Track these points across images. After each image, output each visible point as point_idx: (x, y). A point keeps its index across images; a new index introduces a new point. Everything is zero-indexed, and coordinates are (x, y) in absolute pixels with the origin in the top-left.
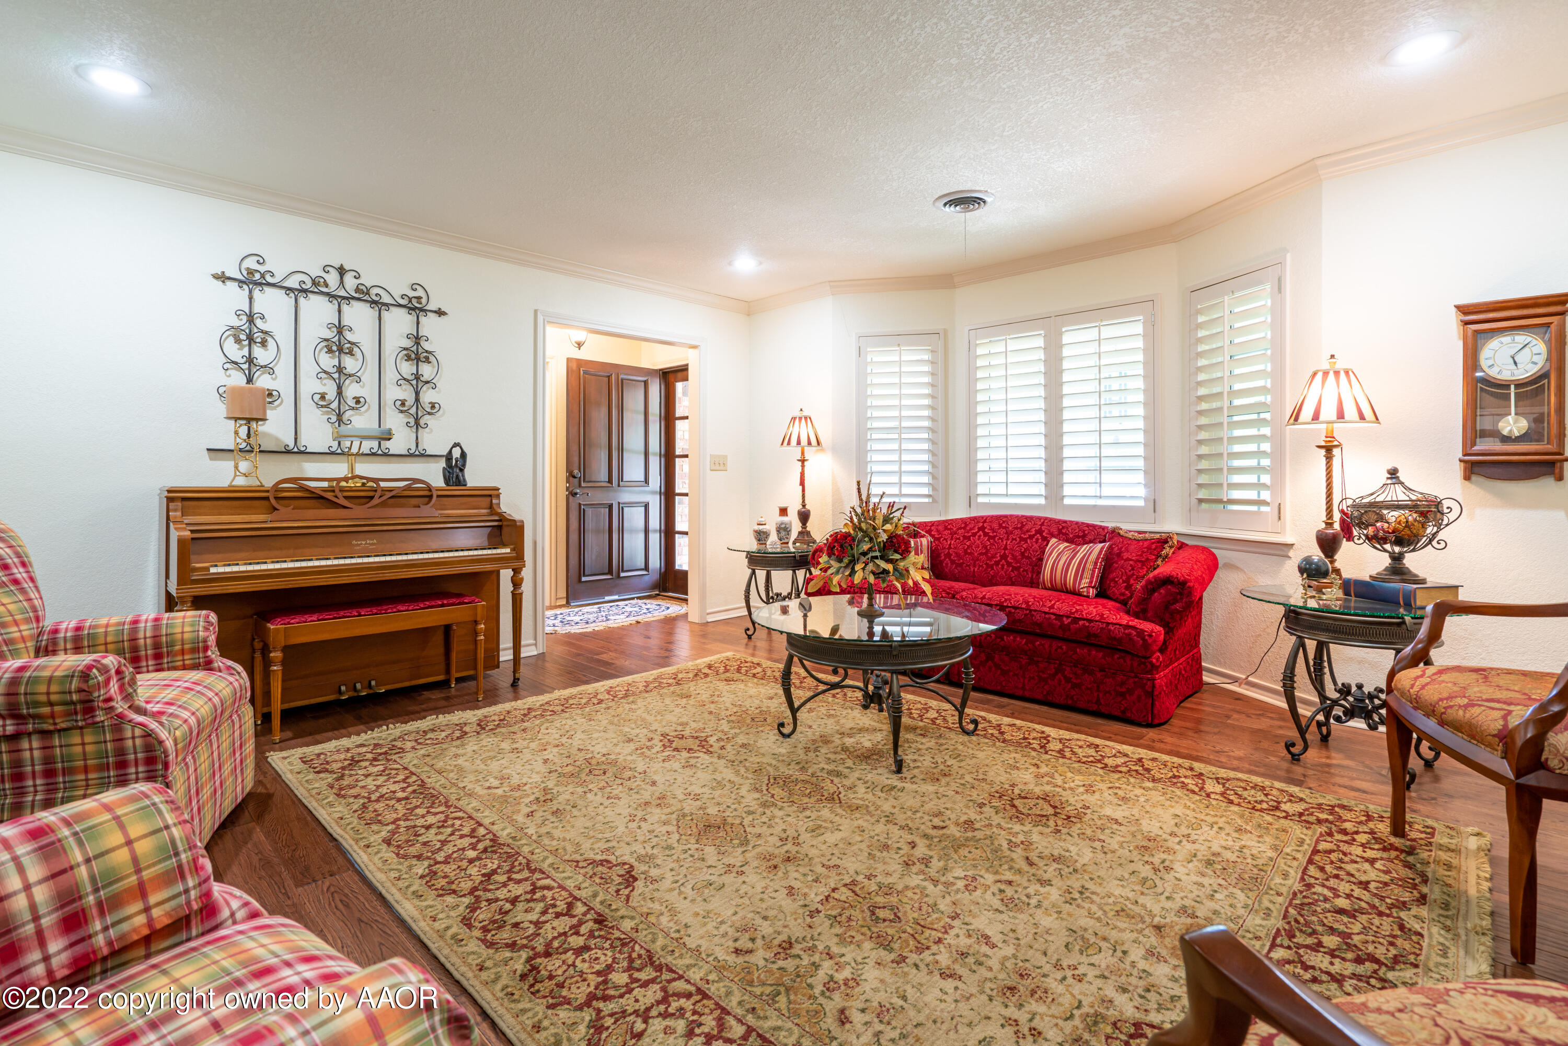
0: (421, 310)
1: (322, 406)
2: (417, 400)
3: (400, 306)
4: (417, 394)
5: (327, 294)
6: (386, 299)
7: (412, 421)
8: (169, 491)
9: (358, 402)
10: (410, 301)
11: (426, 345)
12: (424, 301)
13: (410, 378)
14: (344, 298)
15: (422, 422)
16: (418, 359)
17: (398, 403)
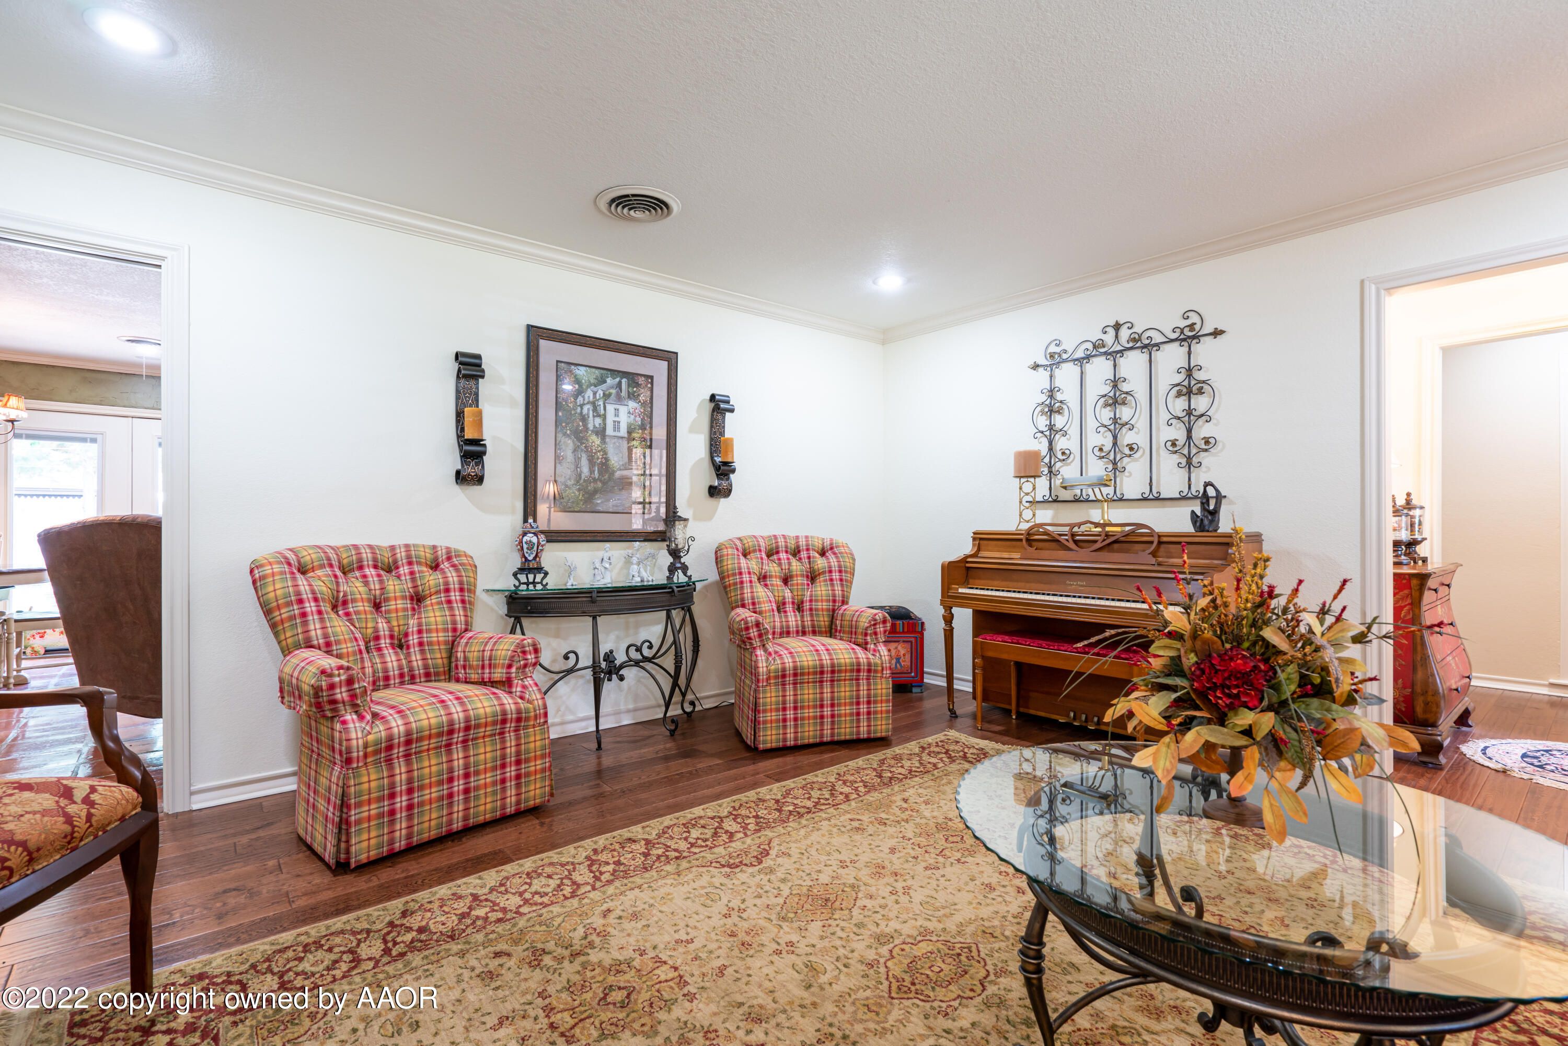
0: (1194, 337)
1: (1103, 457)
2: (1189, 437)
3: (1172, 341)
4: (1189, 431)
5: (1105, 353)
6: (1158, 338)
7: (1184, 461)
8: (974, 533)
9: (1131, 449)
10: (1182, 332)
11: (1200, 375)
12: (1197, 327)
13: (1181, 414)
14: (1117, 352)
15: (1195, 460)
16: (1189, 392)
17: (1169, 444)
